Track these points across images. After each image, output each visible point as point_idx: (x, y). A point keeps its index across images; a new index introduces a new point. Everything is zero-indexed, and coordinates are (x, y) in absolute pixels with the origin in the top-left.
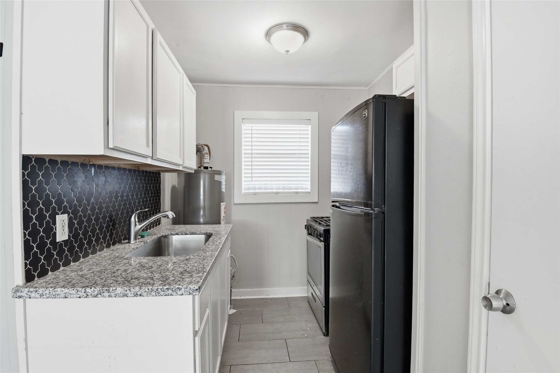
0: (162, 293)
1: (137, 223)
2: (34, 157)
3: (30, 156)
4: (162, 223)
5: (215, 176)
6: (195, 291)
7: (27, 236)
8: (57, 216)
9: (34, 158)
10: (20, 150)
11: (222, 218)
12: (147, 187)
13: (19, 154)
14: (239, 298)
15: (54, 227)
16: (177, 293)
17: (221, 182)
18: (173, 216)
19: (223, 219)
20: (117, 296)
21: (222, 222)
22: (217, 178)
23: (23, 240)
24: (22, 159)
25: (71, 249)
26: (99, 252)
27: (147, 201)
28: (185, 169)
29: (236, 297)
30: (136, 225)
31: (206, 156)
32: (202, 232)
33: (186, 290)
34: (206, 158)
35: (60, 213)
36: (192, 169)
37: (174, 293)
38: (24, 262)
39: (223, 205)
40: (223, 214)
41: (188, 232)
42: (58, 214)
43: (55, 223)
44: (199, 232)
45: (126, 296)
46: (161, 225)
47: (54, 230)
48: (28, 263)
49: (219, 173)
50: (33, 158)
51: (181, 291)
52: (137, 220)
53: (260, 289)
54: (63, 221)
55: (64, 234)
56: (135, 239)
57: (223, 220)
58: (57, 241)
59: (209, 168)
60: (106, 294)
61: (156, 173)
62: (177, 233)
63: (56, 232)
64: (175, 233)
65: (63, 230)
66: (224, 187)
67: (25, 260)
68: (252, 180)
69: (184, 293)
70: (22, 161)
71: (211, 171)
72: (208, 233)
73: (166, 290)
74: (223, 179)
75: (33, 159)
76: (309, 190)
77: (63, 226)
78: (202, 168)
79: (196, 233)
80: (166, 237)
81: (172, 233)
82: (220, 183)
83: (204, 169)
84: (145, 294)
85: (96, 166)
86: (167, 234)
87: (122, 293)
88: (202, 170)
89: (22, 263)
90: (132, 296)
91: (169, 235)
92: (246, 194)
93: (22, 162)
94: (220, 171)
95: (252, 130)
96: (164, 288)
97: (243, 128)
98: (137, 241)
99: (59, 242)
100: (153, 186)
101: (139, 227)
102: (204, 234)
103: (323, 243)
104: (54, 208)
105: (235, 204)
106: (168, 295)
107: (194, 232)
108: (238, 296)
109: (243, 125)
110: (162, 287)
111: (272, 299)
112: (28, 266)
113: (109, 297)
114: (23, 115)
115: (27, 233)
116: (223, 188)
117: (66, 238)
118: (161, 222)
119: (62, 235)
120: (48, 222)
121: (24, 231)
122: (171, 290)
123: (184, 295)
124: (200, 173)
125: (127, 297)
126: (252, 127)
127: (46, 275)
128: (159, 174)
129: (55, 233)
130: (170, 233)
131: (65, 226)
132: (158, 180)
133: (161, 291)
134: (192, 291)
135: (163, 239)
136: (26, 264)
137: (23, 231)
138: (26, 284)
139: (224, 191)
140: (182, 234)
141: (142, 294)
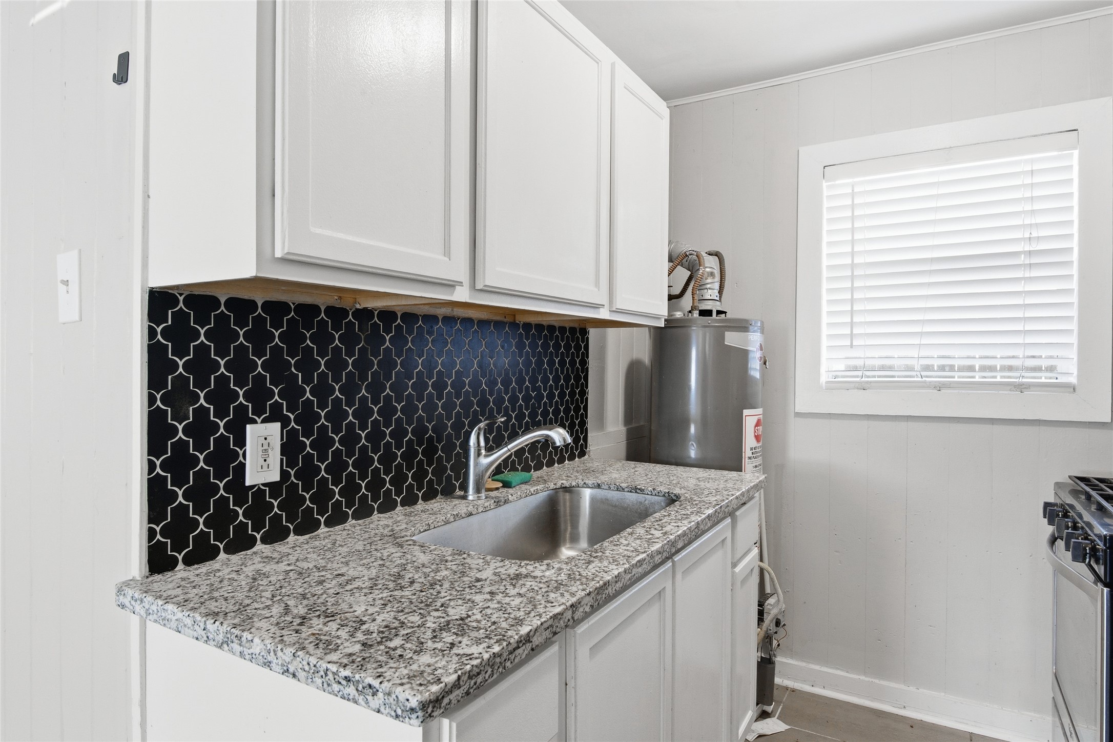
0: (336, 687)
1: (483, 452)
2: (183, 294)
3: (170, 291)
4: (591, 453)
5: (727, 333)
6: (409, 713)
7: (158, 470)
8: (248, 427)
9: (183, 296)
10: (145, 278)
11: (747, 453)
12: (540, 363)
13: (141, 284)
14: (807, 688)
15: (241, 452)
16: (367, 702)
17: (747, 350)
18: (564, 440)
19: (750, 455)
20: (253, 661)
21: (748, 465)
22: (732, 339)
23: (146, 477)
24: (148, 298)
25: (292, 503)
26: (379, 515)
27: (539, 397)
28: (621, 315)
29: (801, 685)
30: (479, 454)
31: (709, 281)
32: (659, 489)
33: (388, 702)
34: (708, 286)
35: (259, 420)
36: (657, 318)
37: (361, 699)
38: (146, 526)
39: (750, 418)
40: (749, 441)
41: (624, 485)
42: (254, 422)
43: (241, 442)
44: (651, 489)
45: (267, 664)
46: (586, 457)
47: (241, 458)
48: (158, 529)
49: (742, 326)
50: (181, 295)
51: (375, 696)
52: (482, 443)
53: (877, 681)
54: (266, 439)
55: (265, 468)
56: (478, 490)
57: (750, 458)
58: (247, 484)
59: (714, 314)
60: (236, 647)
61: (573, 330)
62: (599, 485)
63: (245, 464)
64: (593, 484)
65: (265, 460)
66: (759, 365)
67: (149, 524)
68: (852, 346)
69: (382, 709)
70: (147, 301)
71: (716, 321)
72: (672, 493)
73: (344, 682)
74: (753, 341)
75: (181, 298)
76: (1073, 380)
77: (265, 450)
78: (696, 314)
79: (643, 490)
80: (567, 489)
81: (587, 482)
82: (744, 354)
83: (699, 316)
84: (301, 675)
85: (376, 313)
86: (574, 484)
87: (261, 654)
88: (696, 319)
89: (141, 529)
90: (278, 671)
91: (578, 487)
92: (834, 386)
93: (149, 304)
94: (746, 321)
95: (853, 195)
96: (340, 674)
97: (826, 193)
98: (483, 495)
99: (253, 487)
100: (562, 363)
101: (485, 461)
102: (664, 496)
103: (1106, 590)
104: (241, 409)
105: (798, 415)
106: (349, 700)
107: (638, 487)
108: (804, 681)
109: (825, 184)
110: (336, 669)
111: (913, 724)
112: (158, 537)
113: (241, 657)
114: (150, 200)
115: (158, 463)
116: (756, 369)
117: (274, 476)
118: (588, 449)
119: (260, 469)
120: (222, 442)
121: (149, 459)
122: (354, 685)
123: (383, 714)
124: (690, 327)
125: (271, 670)
126: (853, 187)
127: (212, 560)
128: (584, 332)
129: (242, 466)
130: (583, 482)
131: (270, 451)
132: (578, 348)
133: (335, 679)
134: (403, 711)
135: (561, 494)
136: (151, 533)
137: (146, 457)
138: (147, 577)
139: (759, 378)
140: (610, 487)
141: (297, 674)
